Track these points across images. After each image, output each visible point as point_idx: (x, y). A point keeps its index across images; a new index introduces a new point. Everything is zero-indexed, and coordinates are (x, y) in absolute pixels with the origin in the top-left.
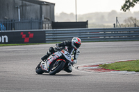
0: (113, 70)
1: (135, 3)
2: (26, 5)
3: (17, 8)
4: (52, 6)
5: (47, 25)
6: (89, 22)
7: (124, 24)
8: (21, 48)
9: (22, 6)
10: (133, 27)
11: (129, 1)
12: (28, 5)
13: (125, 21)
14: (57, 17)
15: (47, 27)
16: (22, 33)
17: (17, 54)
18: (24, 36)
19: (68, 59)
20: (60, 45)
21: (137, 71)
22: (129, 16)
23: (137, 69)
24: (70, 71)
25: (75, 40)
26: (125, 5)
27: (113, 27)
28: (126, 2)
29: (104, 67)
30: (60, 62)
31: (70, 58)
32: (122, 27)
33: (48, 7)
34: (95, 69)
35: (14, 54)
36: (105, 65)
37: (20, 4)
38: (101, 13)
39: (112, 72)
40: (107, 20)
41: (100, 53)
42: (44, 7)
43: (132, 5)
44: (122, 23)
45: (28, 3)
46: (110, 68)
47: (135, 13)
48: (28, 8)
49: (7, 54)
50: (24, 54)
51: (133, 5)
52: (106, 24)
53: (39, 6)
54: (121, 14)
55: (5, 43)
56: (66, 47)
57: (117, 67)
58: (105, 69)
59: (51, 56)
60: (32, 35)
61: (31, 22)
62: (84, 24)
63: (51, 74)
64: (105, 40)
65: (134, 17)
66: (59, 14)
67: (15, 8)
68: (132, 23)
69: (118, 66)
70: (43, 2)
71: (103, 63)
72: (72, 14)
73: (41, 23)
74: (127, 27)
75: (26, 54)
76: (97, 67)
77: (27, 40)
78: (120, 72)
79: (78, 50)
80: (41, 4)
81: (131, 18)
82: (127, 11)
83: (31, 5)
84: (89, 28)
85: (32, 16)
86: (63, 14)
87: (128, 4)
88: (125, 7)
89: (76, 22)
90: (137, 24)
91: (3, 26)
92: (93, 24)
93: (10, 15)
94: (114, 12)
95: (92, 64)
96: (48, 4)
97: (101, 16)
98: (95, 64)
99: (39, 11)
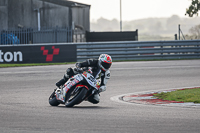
0: (174, 101)
2: (49, 8)
3: (36, 11)
4: (86, 8)
5: (79, 37)
6: (139, 32)
7: (190, 34)
8: (41, 69)
9: (43, 8)
11: (196, 2)
12: (52, 8)
13: (191, 30)
14: (94, 24)
15: (78, 39)
16: (43, 49)
17: (36, 79)
18: (46, 51)
19: (92, 84)
24: (96, 102)
25: (103, 58)
26: (191, 8)
27: (174, 39)
28: (193, 3)
29: (161, 98)
30: (80, 89)
31: (95, 83)
32: (187, 39)
33: (81, 10)
34: (148, 100)
35: (31, 78)
36: (162, 94)
37: (41, 6)
39: (172, 104)
40: (165, 29)
41: (156, 76)
44: (187, 33)
45: (51, 4)
46: (169, 98)
48: (51, 11)
49: (22, 79)
50: (45, 78)
52: (164, 35)
53: (67, 8)
55: (18, 62)
57: (179, 97)
58: (162, 100)
59: (69, 81)
60: (57, 51)
61: (56, 32)
62: (133, 35)
63: (67, 106)
64: (162, 58)
66: (95, 21)
67: (32, 11)
69: (181, 96)
70: (74, 3)
71: (160, 91)
72: (115, 20)
73: (69, 35)
74: (194, 39)
76: (150, 97)
78: (183, 105)
79: (108, 72)
80: (71, 5)
82: (194, 15)
83: (55, 8)
84: (139, 40)
85: (58, 23)
86: (102, 20)
87: (196, 6)
88: (191, 11)
89: (121, 32)
91: (15, 38)
92: (145, 34)
93: (26, 22)
94: (175, 17)
95: (144, 93)
96: (81, 6)
97: (156, 23)
98: (148, 92)
99: (67, 16)
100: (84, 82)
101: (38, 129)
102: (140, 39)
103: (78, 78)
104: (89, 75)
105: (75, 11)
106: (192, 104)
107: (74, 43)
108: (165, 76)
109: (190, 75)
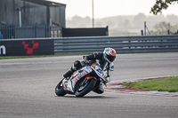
0: (141, 89)
1: (168, 4)
2: (29, 7)
3: (18, 10)
4: (62, 7)
5: (56, 32)
6: (109, 28)
7: (155, 30)
8: (22, 61)
9: (24, 7)
10: (166, 34)
11: (160, 2)
12: (32, 7)
13: (156, 27)
14: (69, 21)
15: (55, 35)
16: (23, 43)
17: (17, 70)
18: (26, 46)
20: (89, 58)
21: (170, 91)
22: (161, 21)
23: (170, 89)
24: (101, 92)
25: (108, 51)
26: (155, 7)
27: (140, 35)
28: (157, 2)
29: (129, 86)
32: (152, 35)
33: (57, 9)
34: (118, 89)
35: (14, 69)
36: (130, 83)
37: (22, 5)
38: (125, 16)
39: (139, 92)
40: (133, 26)
41: (124, 68)
42: (52, 9)
43: (164, 6)
44: (152, 29)
46: (136, 87)
47: (168, 16)
48: (31, 10)
49: (5, 70)
50: (26, 70)
51: (166, 7)
52: (131, 31)
53: (45, 7)
54: (151, 17)
56: (98, 61)
57: (145, 86)
58: (129, 89)
59: (77, 72)
60: (36, 45)
61: (35, 28)
62: (104, 31)
63: (77, 96)
64: (130, 51)
65: (167, 22)
66: (71, 18)
67: (14, 10)
68: (165, 29)
69: (147, 85)
70: (51, 2)
71: (128, 81)
72: (88, 18)
73: (48, 30)
74: (158, 35)
75: (29, 69)
76: (119, 86)
77: (30, 51)
78: (149, 93)
80: (49, 4)
81: (164, 23)
82: (158, 13)
83: (34, 7)
84: (110, 36)
85: (37, 21)
86: (76, 18)
87: (160, 5)
88: (156, 9)
90: (171, 31)
92: (114, 30)
93: (9, 19)
94: (141, 15)
95: (114, 82)
96: (58, 5)
97: (125, 21)
98: (118, 82)
99: (45, 15)
100: (93, 74)
101: (20, 114)
102: (111, 34)
103: (87, 70)
104: (97, 67)
105: (52, 10)
106: (157, 92)
107: (52, 38)
108: (133, 67)
109: (155, 67)
